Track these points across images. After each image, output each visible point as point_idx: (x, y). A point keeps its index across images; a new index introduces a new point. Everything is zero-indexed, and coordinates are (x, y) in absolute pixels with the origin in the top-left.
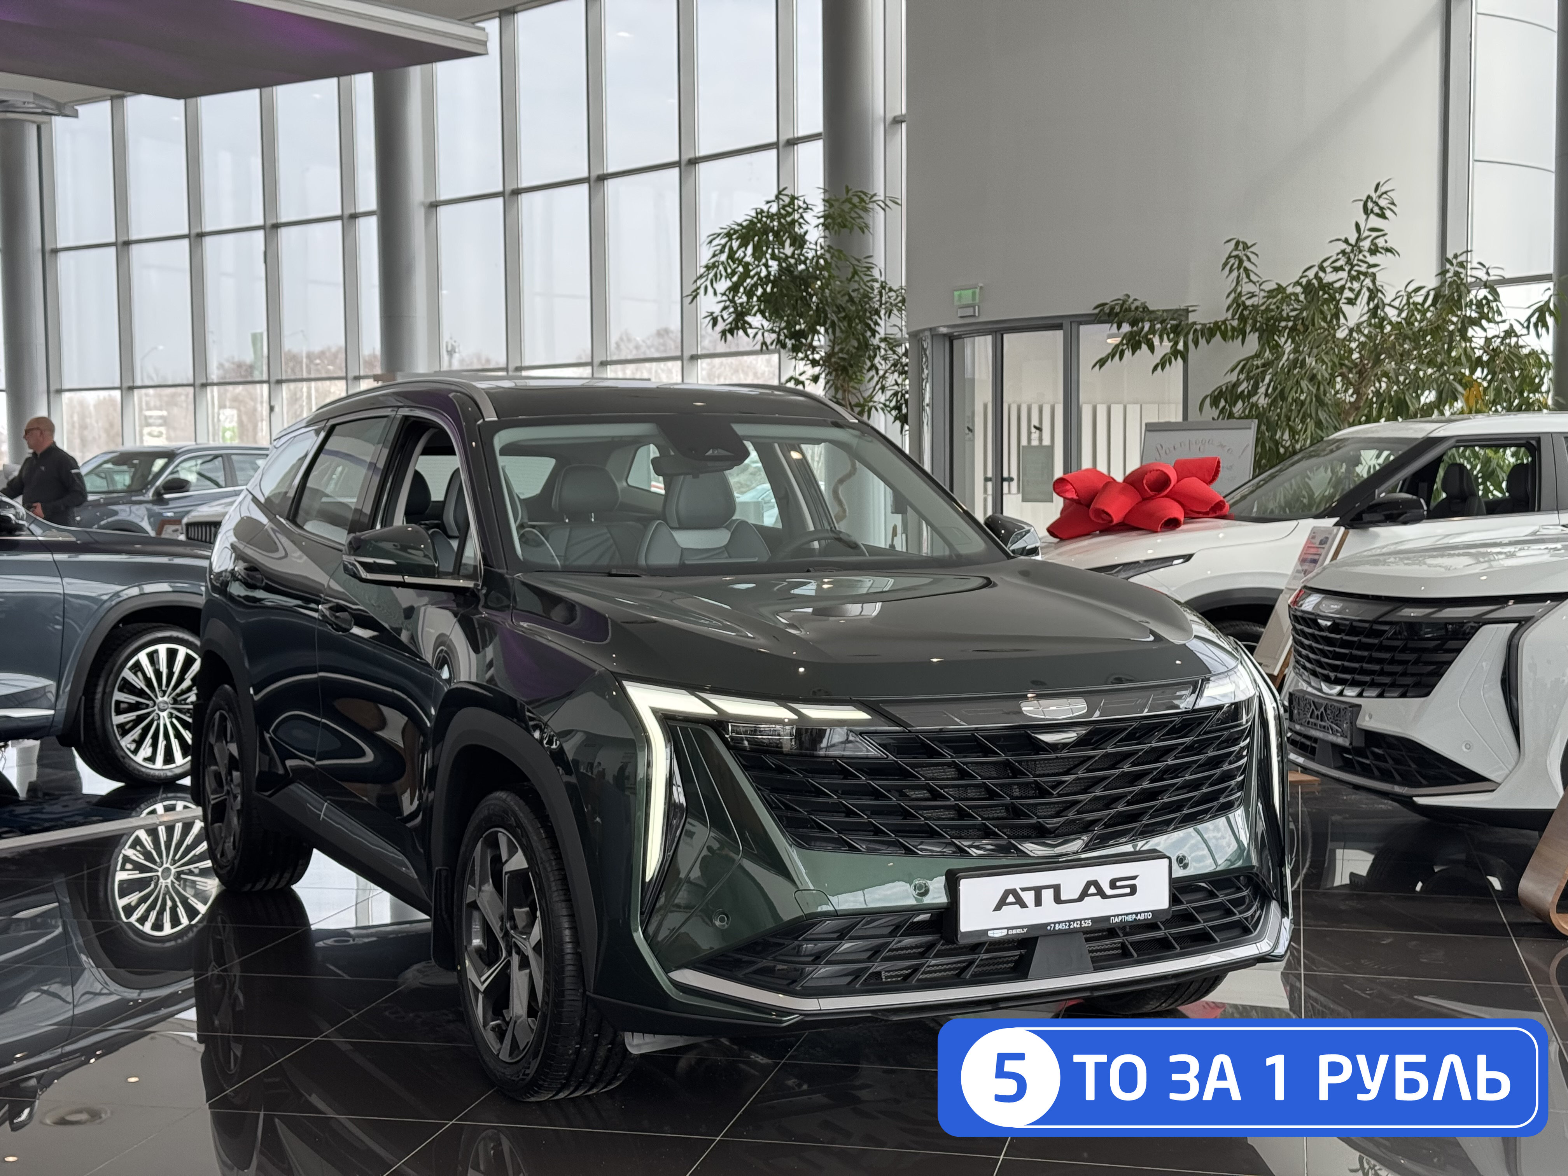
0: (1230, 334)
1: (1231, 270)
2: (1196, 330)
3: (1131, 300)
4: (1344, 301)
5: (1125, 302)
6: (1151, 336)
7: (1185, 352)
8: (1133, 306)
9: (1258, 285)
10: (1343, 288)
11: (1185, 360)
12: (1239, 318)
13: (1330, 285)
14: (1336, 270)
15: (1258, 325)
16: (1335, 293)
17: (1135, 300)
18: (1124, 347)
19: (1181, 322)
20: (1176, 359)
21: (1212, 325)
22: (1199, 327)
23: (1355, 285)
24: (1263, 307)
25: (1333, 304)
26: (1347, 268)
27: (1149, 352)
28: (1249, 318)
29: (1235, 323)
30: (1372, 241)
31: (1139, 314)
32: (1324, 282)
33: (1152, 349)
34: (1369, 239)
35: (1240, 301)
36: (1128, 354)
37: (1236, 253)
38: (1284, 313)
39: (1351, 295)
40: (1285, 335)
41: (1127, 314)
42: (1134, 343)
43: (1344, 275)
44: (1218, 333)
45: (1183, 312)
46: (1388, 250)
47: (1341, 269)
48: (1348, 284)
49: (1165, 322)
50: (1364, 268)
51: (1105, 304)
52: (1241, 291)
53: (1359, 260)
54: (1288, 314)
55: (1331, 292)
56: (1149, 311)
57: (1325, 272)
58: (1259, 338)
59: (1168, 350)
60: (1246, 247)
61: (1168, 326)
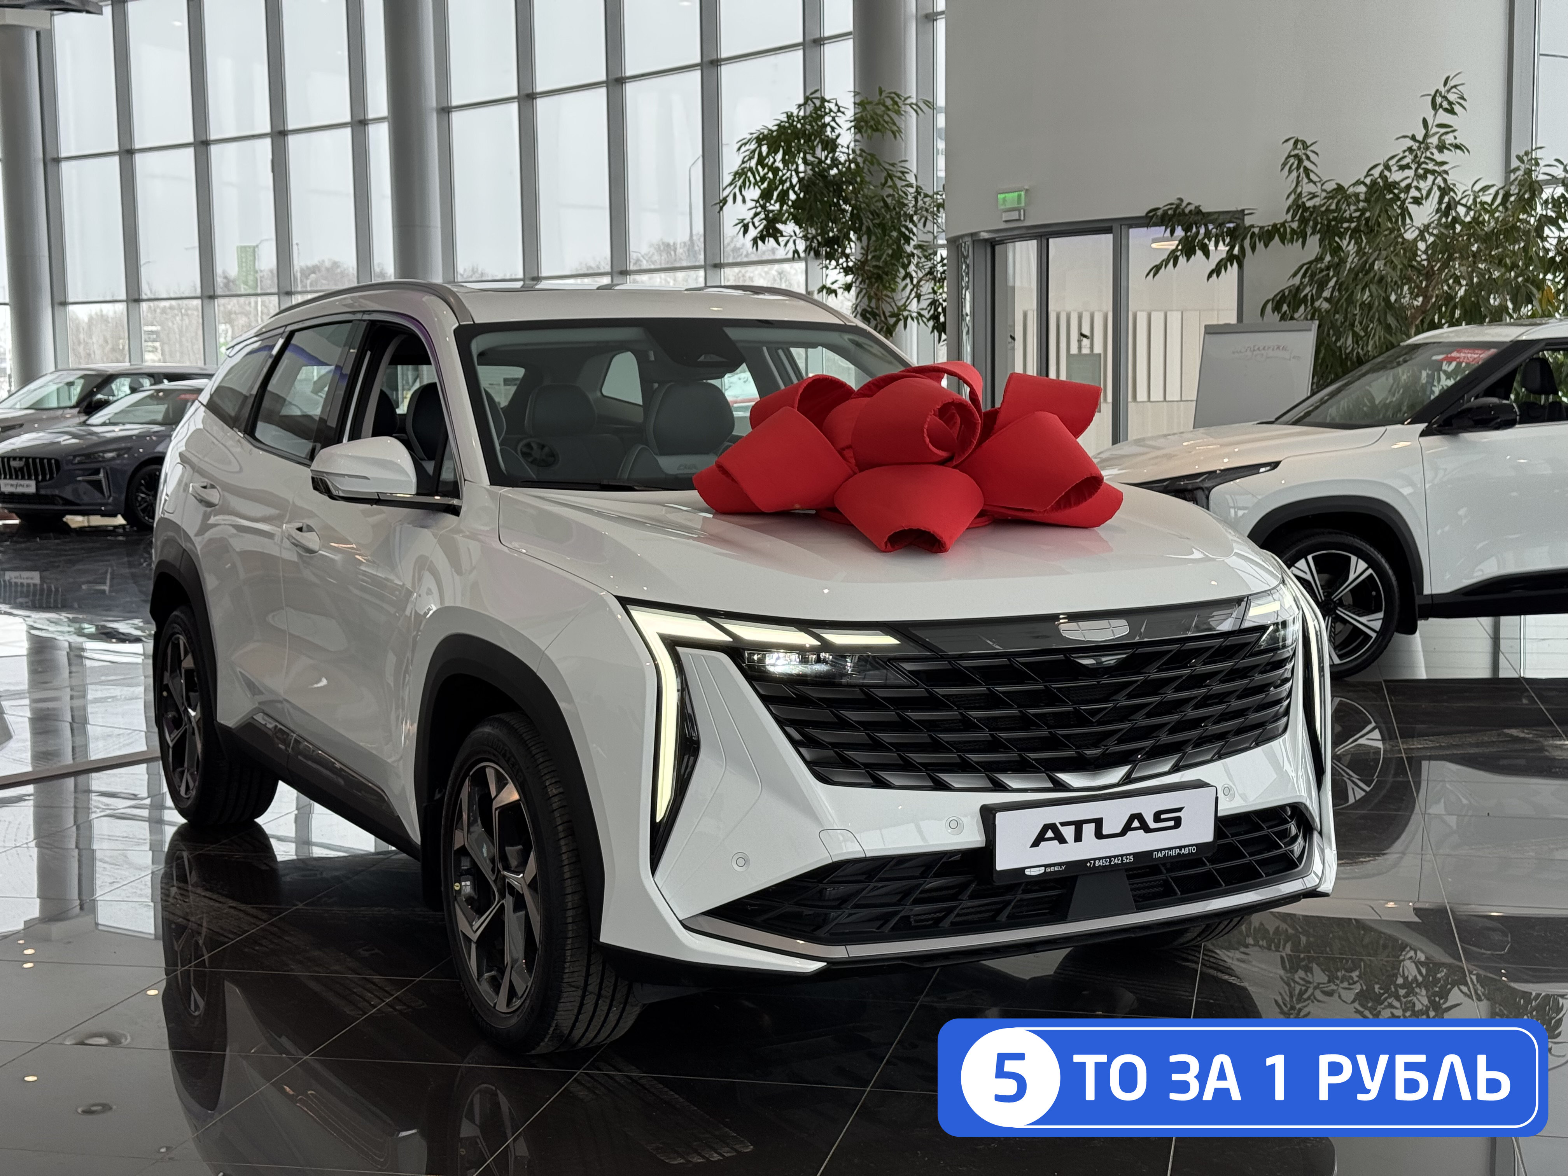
0: (1288, 236)
1: (1290, 171)
2: (1253, 233)
3: (1184, 204)
4: (1409, 200)
5: (1178, 206)
6: (1206, 241)
7: (1241, 257)
8: (1187, 211)
9: (1319, 185)
10: (1409, 187)
11: (1240, 266)
12: (1299, 220)
13: (1395, 184)
14: (1402, 168)
15: (1319, 226)
16: (1400, 193)
17: (1189, 204)
18: (1179, 253)
19: (1238, 225)
20: (1232, 265)
21: (1270, 228)
22: (1256, 230)
23: (1422, 184)
24: (1323, 209)
25: (1399, 203)
26: (1414, 166)
27: (1204, 257)
28: (1309, 220)
29: (1295, 225)
30: (1439, 138)
31: (1192, 218)
32: (1390, 180)
33: (1207, 254)
34: (1437, 136)
35: (1300, 202)
36: (1182, 260)
37: (1296, 152)
38: (1347, 215)
39: (1417, 194)
40: (1347, 237)
41: (1181, 218)
42: (1188, 248)
43: (1410, 173)
44: (1277, 236)
45: (1241, 214)
46: (1457, 147)
47: (1407, 167)
48: (1415, 183)
49: (1221, 225)
50: (1431, 166)
51: (1157, 209)
52: (1301, 193)
53: (1426, 158)
54: (1351, 215)
55: (1396, 191)
56: (1203, 214)
57: (1390, 170)
58: (1321, 241)
59: (1224, 255)
60: (1305, 146)
61: (1225, 230)
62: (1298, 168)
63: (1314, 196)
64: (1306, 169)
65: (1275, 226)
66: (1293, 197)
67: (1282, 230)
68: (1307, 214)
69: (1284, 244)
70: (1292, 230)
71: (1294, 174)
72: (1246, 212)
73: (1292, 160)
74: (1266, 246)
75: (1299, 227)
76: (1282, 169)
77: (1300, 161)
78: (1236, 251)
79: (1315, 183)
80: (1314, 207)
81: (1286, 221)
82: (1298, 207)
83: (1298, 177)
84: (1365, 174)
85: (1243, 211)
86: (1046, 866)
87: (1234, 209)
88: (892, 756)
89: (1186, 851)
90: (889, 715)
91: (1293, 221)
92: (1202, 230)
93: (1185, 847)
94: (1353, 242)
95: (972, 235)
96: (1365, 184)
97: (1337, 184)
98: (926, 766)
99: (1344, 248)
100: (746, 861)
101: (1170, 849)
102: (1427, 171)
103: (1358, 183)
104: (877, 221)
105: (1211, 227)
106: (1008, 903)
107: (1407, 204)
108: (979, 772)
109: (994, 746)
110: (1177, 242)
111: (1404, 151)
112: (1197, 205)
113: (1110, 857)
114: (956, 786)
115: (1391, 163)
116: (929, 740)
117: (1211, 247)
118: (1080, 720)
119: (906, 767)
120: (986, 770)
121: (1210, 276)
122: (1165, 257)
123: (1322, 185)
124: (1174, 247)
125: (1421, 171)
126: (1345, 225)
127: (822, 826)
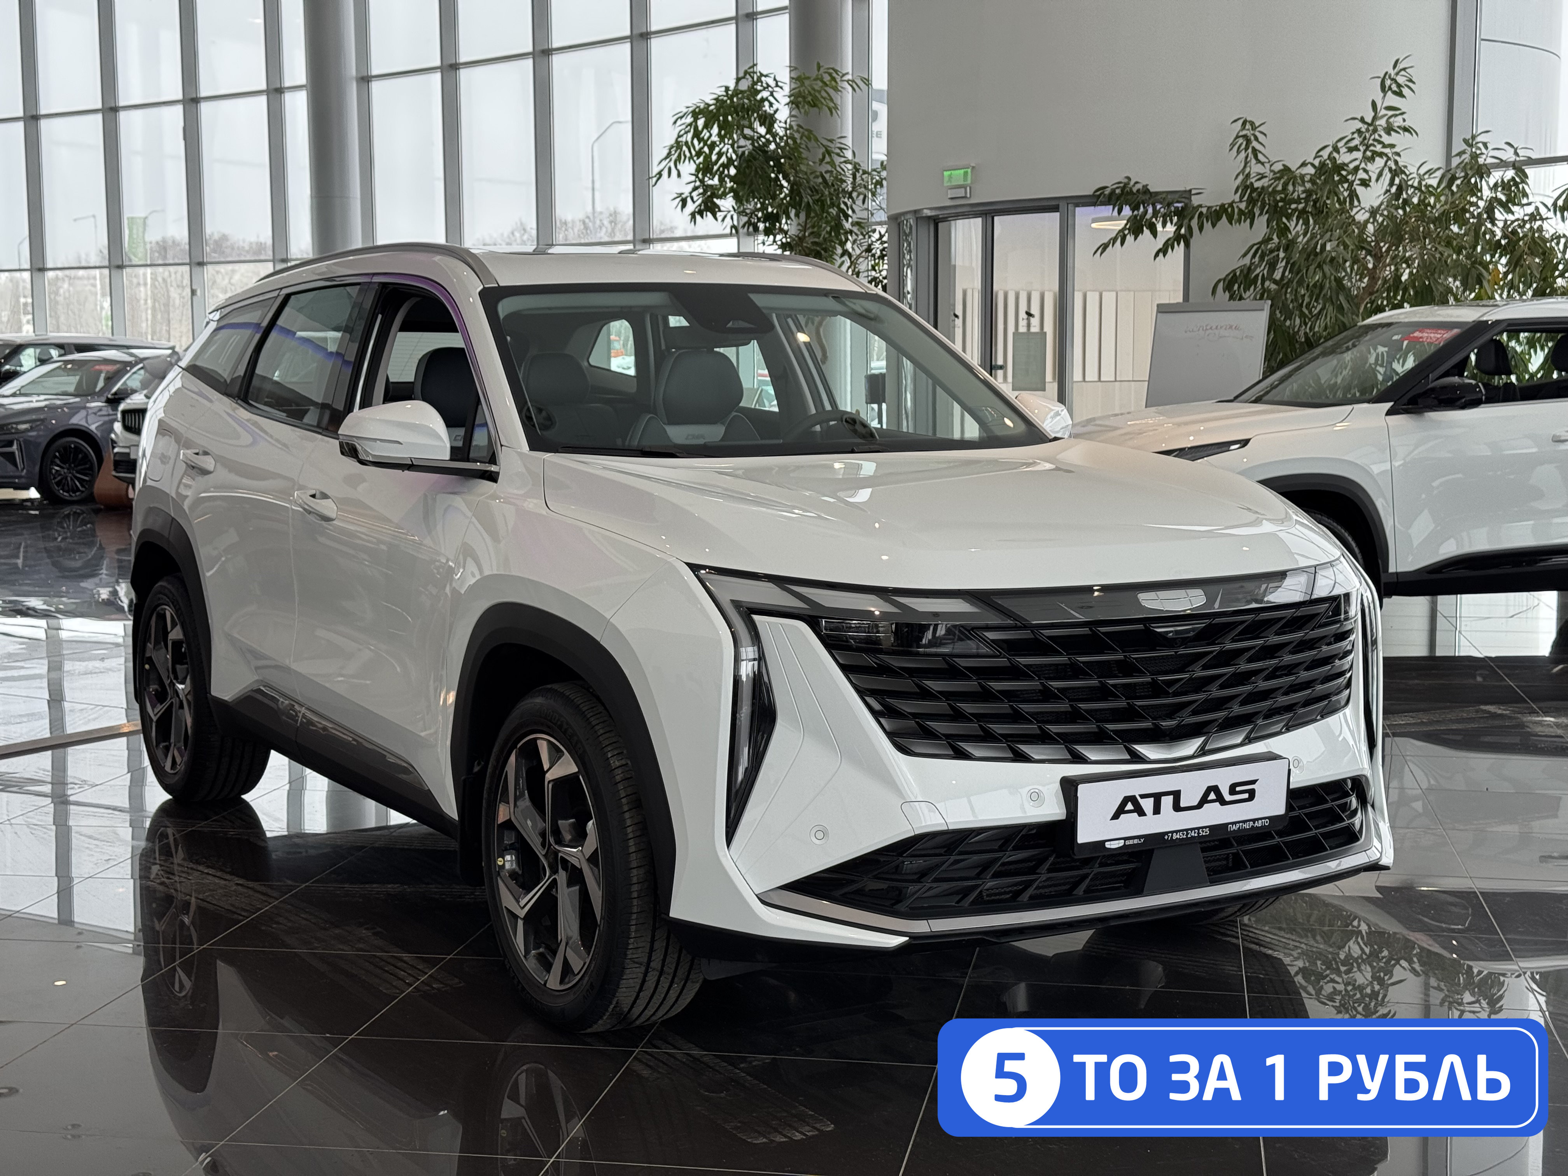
2: (1201, 213)
3: (1132, 183)
4: (1357, 182)
5: (1126, 185)
6: (1154, 220)
7: (1188, 236)
8: (1135, 190)
9: (1267, 166)
10: (1357, 169)
11: (1187, 245)
12: (1247, 201)
13: (1343, 166)
14: (1351, 150)
15: (1267, 207)
16: (1348, 175)
17: (1137, 183)
18: (1126, 232)
19: (1186, 205)
20: (1179, 244)
21: (1218, 208)
22: (1204, 210)
23: (1369, 167)
24: (1270, 189)
25: (1346, 185)
26: (1362, 148)
27: (1152, 236)
28: (1258, 201)
29: (1243, 206)
30: (1387, 121)
31: (1141, 197)
32: (1338, 162)
33: (1154, 233)
34: (1385, 118)
35: (1248, 183)
36: (1130, 238)
37: (1244, 132)
38: (1295, 195)
39: (1365, 176)
40: (1294, 219)
41: (1129, 197)
42: (1136, 227)
43: (1358, 155)
44: (1224, 216)
45: (1187, 194)
46: (1406, 129)
47: (1356, 149)
48: (1363, 165)
49: (1169, 205)
50: (1379, 148)
51: (1106, 187)
52: (1249, 172)
53: (1374, 140)
54: (1299, 196)
55: (1344, 173)
56: (1151, 193)
57: (1338, 152)
58: (1268, 221)
59: (1171, 235)
60: (1254, 127)
61: (1173, 209)
62: (1246, 149)
63: (1262, 177)
64: (1255, 151)
65: (1223, 206)
66: (1241, 177)
67: (1229, 210)
68: (1254, 195)
69: (1231, 224)
70: (1240, 210)
71: (1243, 155)
72: (1193, 192)
73: (1241, 140)
74: (1214, 225)
75: (1247, 208)
76: (1230, 150)
77: (1248, 141)
78: (1183, 231)
79: (1263, 164)
80: (1263, 187)
81: (1233, 202)
82: (1246, 187)
83: (1247, 157)
84: (1314, 155)
85: (1190, 191)
86: (1125, 839)
87: (1183, 189)
88: (973, 727)
89: (1259, 824)
90: (971, 685)
91: (1241, 201)
92: (1150, 210)
93: (1258, 819)
94: (1301, 222)
95: (915, 212)
96: (1313, 165)
97: (1284, 165)
98: (1007, 737)
99: (1292, 229)
100: (825, 833)
101: (1244, 822)
102: (1375, 153)
103: (1304, 164)
104: (817, 197)
105: (1159, 207)
106: (1085, 877)
107: (1355, 186)
108: (1058, 743)
109: (1074, 716)
110: (1125, 222)
111: (1353, 133)
112: (1145, 184)
113: (1187, 830)
114: (1036, 757)
115: (1340, 145)
116: (1009, 711)
117: (1159, 227)
118: (1156, 690)
119: (986, 737)
120: (1065, 741)
121: (1157, 255)
122: (1114, 235)
123: (1271, 166)
124: (1123, 226)
125: (1369, 154)
126: (1293, 206)
127: (904, 798)
